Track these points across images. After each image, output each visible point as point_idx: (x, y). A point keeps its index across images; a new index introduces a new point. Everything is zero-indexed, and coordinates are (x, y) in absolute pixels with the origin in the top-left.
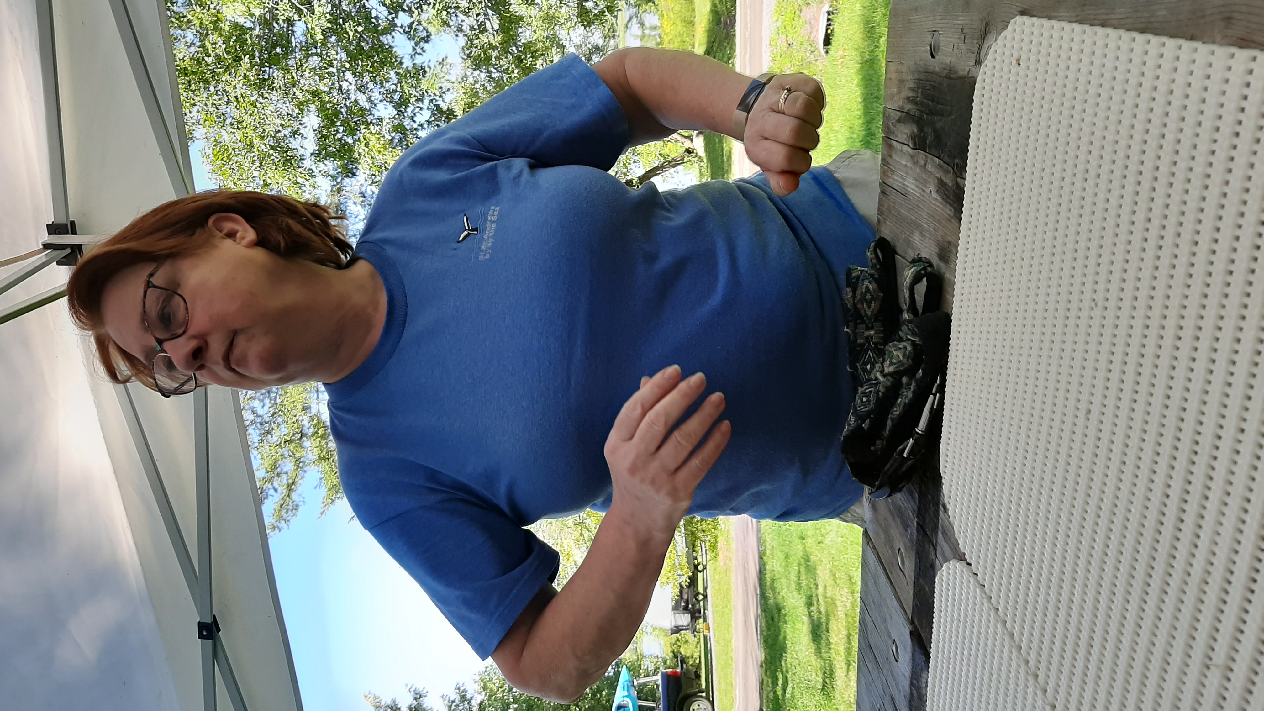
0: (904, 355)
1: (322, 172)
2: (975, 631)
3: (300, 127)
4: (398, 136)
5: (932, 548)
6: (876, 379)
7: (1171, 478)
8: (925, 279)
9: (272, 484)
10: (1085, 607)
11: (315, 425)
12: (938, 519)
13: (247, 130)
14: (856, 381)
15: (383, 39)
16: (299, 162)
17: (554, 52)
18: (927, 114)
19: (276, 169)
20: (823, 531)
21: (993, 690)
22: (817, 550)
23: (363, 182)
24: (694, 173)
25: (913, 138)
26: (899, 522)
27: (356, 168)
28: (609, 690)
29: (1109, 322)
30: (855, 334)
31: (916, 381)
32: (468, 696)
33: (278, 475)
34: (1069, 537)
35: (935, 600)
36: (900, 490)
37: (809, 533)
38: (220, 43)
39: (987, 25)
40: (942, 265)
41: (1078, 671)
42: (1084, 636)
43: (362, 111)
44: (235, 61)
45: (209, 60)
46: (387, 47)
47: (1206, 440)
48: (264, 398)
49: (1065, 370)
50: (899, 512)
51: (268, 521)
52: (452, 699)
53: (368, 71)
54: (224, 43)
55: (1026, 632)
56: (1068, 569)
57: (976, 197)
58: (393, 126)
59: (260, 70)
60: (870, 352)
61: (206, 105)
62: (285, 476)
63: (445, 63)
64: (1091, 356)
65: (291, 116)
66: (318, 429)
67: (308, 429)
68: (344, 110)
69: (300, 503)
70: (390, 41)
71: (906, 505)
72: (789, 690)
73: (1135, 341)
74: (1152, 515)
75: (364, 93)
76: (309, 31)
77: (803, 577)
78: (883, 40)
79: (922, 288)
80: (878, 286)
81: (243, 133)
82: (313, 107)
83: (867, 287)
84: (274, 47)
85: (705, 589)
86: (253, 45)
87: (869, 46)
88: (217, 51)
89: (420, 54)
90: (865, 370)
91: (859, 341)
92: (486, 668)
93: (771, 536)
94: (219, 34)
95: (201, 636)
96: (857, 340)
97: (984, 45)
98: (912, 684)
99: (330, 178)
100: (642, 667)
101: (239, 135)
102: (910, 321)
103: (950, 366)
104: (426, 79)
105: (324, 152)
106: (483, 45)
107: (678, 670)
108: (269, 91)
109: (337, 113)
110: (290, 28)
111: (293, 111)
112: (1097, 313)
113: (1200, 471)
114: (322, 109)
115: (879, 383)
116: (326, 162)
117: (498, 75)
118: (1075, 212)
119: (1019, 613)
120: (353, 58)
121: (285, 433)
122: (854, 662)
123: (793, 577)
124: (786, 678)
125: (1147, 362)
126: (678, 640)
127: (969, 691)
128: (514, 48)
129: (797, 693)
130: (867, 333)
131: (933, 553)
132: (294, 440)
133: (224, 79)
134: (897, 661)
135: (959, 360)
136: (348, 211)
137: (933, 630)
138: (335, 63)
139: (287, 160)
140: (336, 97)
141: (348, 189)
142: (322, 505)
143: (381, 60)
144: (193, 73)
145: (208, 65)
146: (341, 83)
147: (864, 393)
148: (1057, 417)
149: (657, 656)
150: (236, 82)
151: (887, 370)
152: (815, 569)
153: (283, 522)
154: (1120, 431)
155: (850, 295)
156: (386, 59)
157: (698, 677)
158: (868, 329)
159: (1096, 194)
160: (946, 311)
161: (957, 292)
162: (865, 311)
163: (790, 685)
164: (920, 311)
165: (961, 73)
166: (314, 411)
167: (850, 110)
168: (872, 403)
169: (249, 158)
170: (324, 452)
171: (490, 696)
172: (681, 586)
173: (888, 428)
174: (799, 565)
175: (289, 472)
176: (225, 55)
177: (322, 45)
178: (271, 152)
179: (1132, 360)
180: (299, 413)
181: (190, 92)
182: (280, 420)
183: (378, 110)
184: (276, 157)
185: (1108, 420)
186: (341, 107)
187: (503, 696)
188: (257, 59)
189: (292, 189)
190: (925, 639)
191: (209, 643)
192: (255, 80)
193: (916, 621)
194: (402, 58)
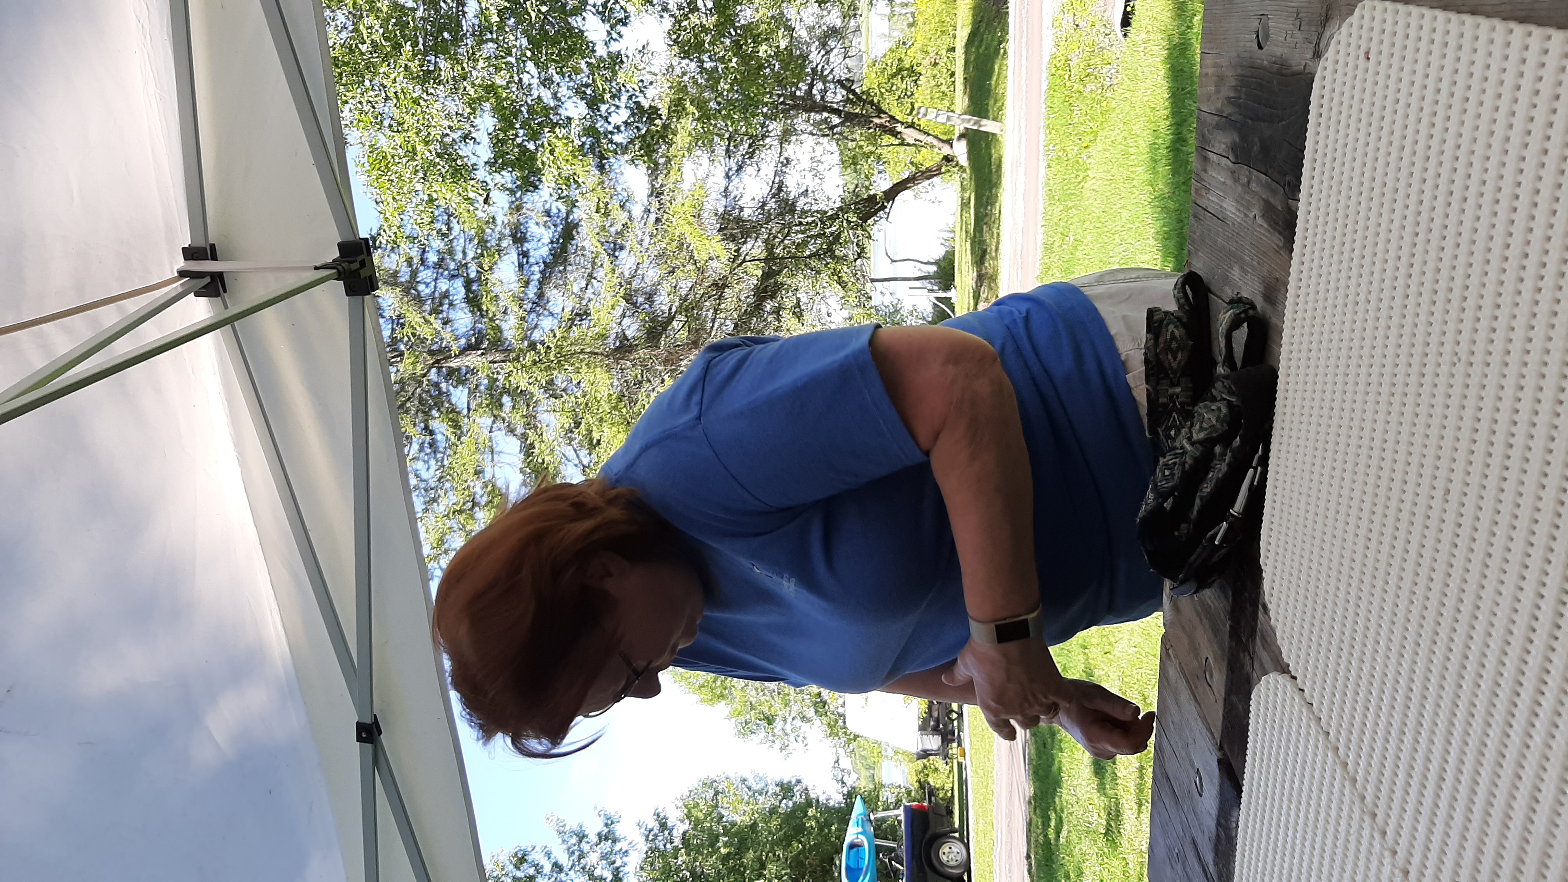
0: (1218, 419)
1: (499, 185)
2: (1299, 759)
3: (472, 129)
4: (589, 141)
5: (1248, 658)
6: (1182, 448)
8: (1245, 325)
9: (438, 563)
10: (1437, 732)
11: (489, 493)
12: (1256, 624)
13: (409, 134)
14: (1157, 450)
15: (572, 21)
16: (471, 172)
17: (780, 34)
18: (1251, 119)
20: (1112, 639)
21: (1319, 832)
23: (547, 197)
24: (954, 187)
25: (1234, 148)
26: (1207, 626)
27: (540, 180)
28: (839, 825)
29: (1474, 381)
30: (1157, 391)
31: (1232, 451)
32: (669, 824)
34: (1419, 645)
35: (1250, 721)
36: (1209, 586)
37: (1094, 641)
38: (376, 27)
39: (1329, 8)
40: (1268, 309)
41: (1425, 810)
43: (546, 110)
44: (394, 48)
45: (363, 48)
46: (577, 31)
48: (429, 459)
49: (1418, 440)
50: (1206, 612)
52: (650, 827)
53: (553, 60)
54: (381, 27)
55: (1362, 762)
56: (1417, 687)
57: (1312, 222)
58: (584, 129)
59: (424, 60)
60: (1174, 414)
61: (360, 103)
63: (646, 51)
64: (1451, 422)
65: (461, 115)
66: (493, 498)
67: (482, 496)
68: (524, 109)
70: (580, 24)
71: (1216, 604)
72: (1064, 834)
73: (1506, 405)
74: (1523, 619)
75: (549, 88)
76: (482, 13)
78: (1197, 19)
79: (1241, 335)
80: (1187, 333)
81: (404, 137)
82: (487, 106)
83: (1172, 333)
84: (440, 32)
86: (416, 28)
87: (1178, 27)
88: (373, 37)
89: (615, 40)
90: (1168, 437)
91: (1161, 400)
92: (691, 792)
94: (376, 16)
95: (360, 739)
96: (1158, 398)
97: (1325, 34)
98: (1219, 824)
99: (507, 192)
100: (881, 798)
101: (399, 139)
102: (1226, 377)
103: (1276, 432)
104: (622, 71)
105: (500, 161)
106: (693, 28)
107: (925, 804)
108: (435, 86)
109: (517, 113)
110: (460, 8)
111: (463, 110)
112: (1460, 369)
114: (498, 110)
115: (1184, 453)
116: (503, 173)
117: (713, 64)
119: (1354, 737)
120: (535, 44)
121: (454, 502)
122: (1147, 802)
124: (1061, 818)
125: (1521, 430)
126: (925, 767)
127: (1290, 833)
128: (732, 30)
129: (1074, 837)
130: (1171, 391)
131: (1247, 661)
132: (465, 510)
133: (381, 71)
134: (1201, 795)
135: (1287, 425)
136: (529, 234)
137: (1247, 758)
138: (514, 50)
139: (456, 170)
140: (516, 94)
141: (529, 206)
143: (569, 46)
144: (347, 64)
145: (362, 54)
146: (521, 76)
147: (1166, 465)
148: (1408, 497)
149: (899, 786)
150: (396, 74)
151: (1196, 437)
154: (1486, 516)
156: (575, 45)
157: (951, 813)
158: (1173, 385)
160: (1271, 364)
161: (1285, 339)
162: (1170, 363)
163: (1065, 827)
164: (1239, 364)
165: (1296, 68)
166: (488, 476)
167: (1154, 108)
168: (1176, 477)
169: (411, 167)
171: (696, 825)
173: (1196, 508)
176: (383, 41)
177: (499, 28)
178: (437, 160)
179: (1502, 428)
180: (470, 476)
182: (448, 485)
184: (444, 167)
185: (1470, 501)
186: (521, 106)
187: (711, 826)
188: (421, 46)
189: (462, 206)
190: (1236, 769)
191: (369, 747)
192: (418, 72)
193: (1226, 747)
194: (594, 44)
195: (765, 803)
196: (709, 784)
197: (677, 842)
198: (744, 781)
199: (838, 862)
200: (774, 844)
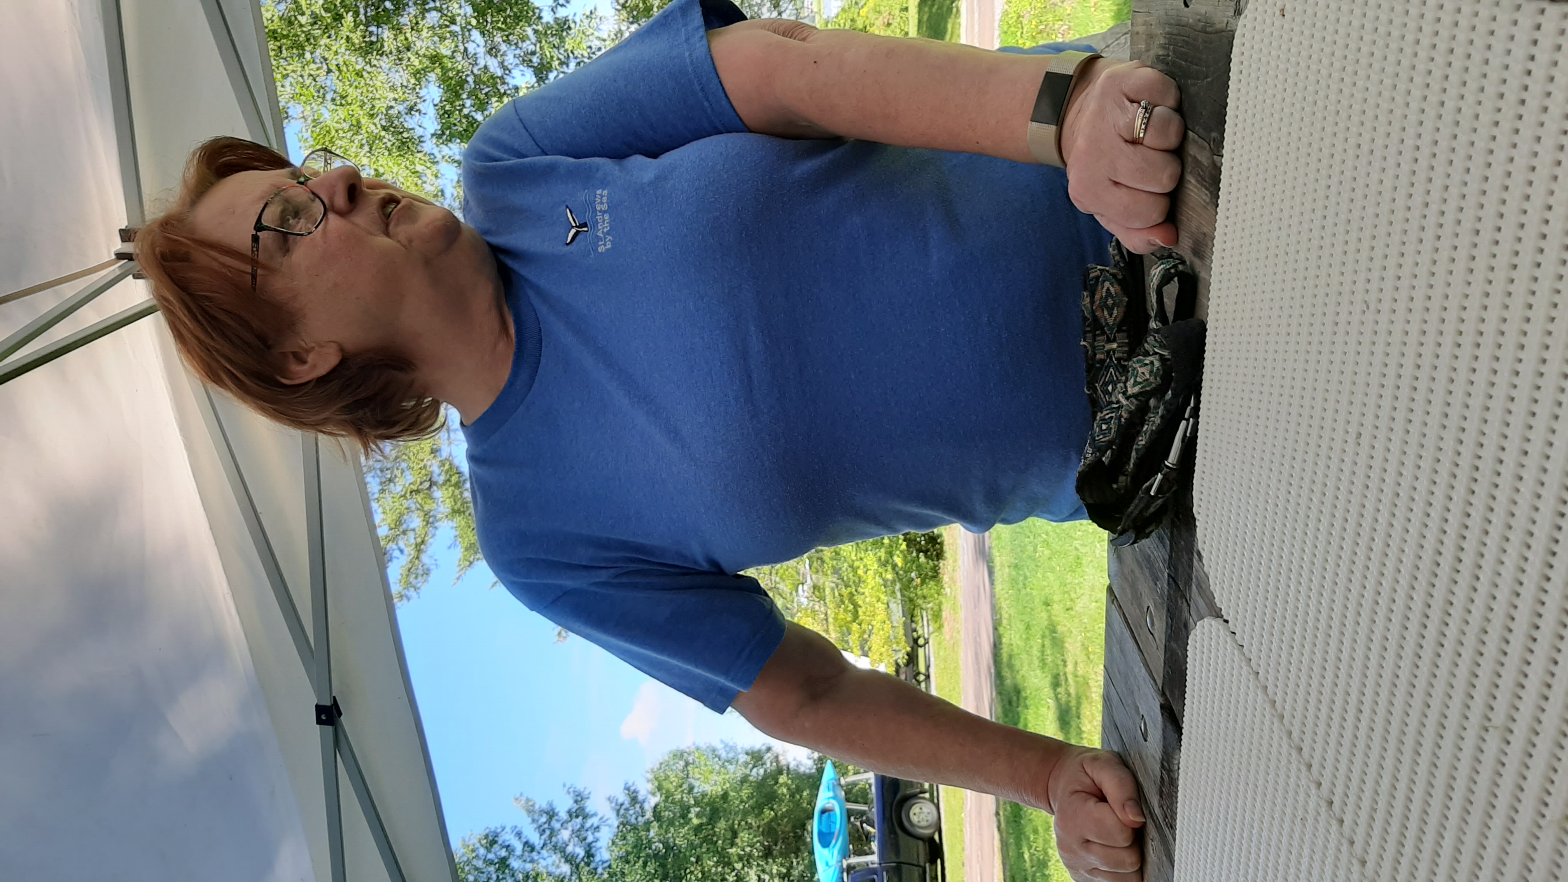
0: (1151, 372)
1: (447, 158)
2: (1233, 700)
3: (418, 101)
5: (1185, 604)
6: (1118, 402)
7: (1449, 510)
8: (1176, 279)
9: (397, 544)
11: (447, 471)
12: (1192, 570)
13: (352, 107)
16: (417, 145)
19: (390, 154)
20: (1073, 595)
22: (1065, 618)
26: (1148, 574)
28: (811, 790)
29: (1382, 327)
30: (1094, 348)
31: (1165, 403)
32: (640, 798)
33: (404, 532)
34: (1337, 584)
35: (1188, 666)
36: (1147, 536)
37: (1056, 598)
40: (1197, 262)
41: (1347, 741)
42: (1353, 699)
43: (493, 79)
44: (335, 19)
45: (303, 20)
47: (1487, 465)
50: (1147, 562)
51: (395, 588)
52: (620, 801)
53: (500, 29)
55: (1289, 699)
56: (1335, 623)
57: (1235, 178)
59: (367, 30)
60: (1111, 370)
61: (302, 76)
62: (411, 535)
63: (593, 16)
65: (406, 87)
66: (451, 476)
67: (439, 475)
68: (470, 79)
69: (432, 567)
71: (1155, 553)
74: (1428, 555)
75: (496, 56)
77: (1049, 652)
79: (1172, 290)
80: (1123, 289)
81: (348, 110)
82: (432, 76)
83: (1108, 289)
85: (928, 667)
88: (313, 8)
89: (562, 5)
90: (1106, 392)
91: (1098, 356)
92: (661, 764)
93: (1008, 602)
95: (319, 722)
96: (1095, 354)
98: (1163, 766)
101: (342, 113)
102: (1157, 331)
103: (1206, 384)
104: (570, 37)
105: (448, 132)
108: (378, 57)
109: (462, 83)
111: (408, 81)
112: (1370, 316)
113: (1479, 502)
114: (444, 79)
115: (1121, 407)
116: (450, 145)
118: (1346, 196)
119: (1281, 676)
120: (480, 12)
121: (411, 481)
123: (1035, 652)
125: (1424, 374)
130: (1108, 347)
131: (1186, 609)
132: (422, 490)
133: (322, 43)
134: (1146, 740)
135: (1216, 377)
137: (1186, 702)
138: (458, 19)
139: (403, 143)
140: (461, 63)
142: (458, 569)
143: (515, 14)
144: (286, 37)
145: (301, 26)
146: (466, 45)
147: (1103, 419)
148: (1325, 443)
150: (338, 45)
151: (1130, 391)
152: (1063, 642)
153: (412, 589)
154: (1394, 457)
155: (1088, 300)
156: (521, 12)
158: (1109, 341)
159: (1369, 174)
160: (1200, 318)
161: (1213, 294)
162: (1106, 320)
164: (1170, 316)
165: (1219, 26)
166: (445, 454)
168: (1113, 431)
169: (356, 141)
170: (459, 504)
171: (667, 798)
172: (898, 664)
173: (1132, 461)
174: (1043, 637)
175: (417, 529)
176: (323, 13)
178: (383, 133)
179: (1407, 372)
181: (281, 61)
182: (404, 465)
183: (513, 78)
184: (389, 140)
185: (1380, 444)
186: (467, 75)
187: (682, 798)
188: (362, 17)
189: (410, 179)
190: (1176, 712)
191: (329, 729)
192: (360, 44)
193: (1168, 694)
194: (541, 11)
195: (736, 772)
196: (680, 755)
197: (649, 815)
198: (714, 750)
199: (809, 828)
200: (745, 813)
